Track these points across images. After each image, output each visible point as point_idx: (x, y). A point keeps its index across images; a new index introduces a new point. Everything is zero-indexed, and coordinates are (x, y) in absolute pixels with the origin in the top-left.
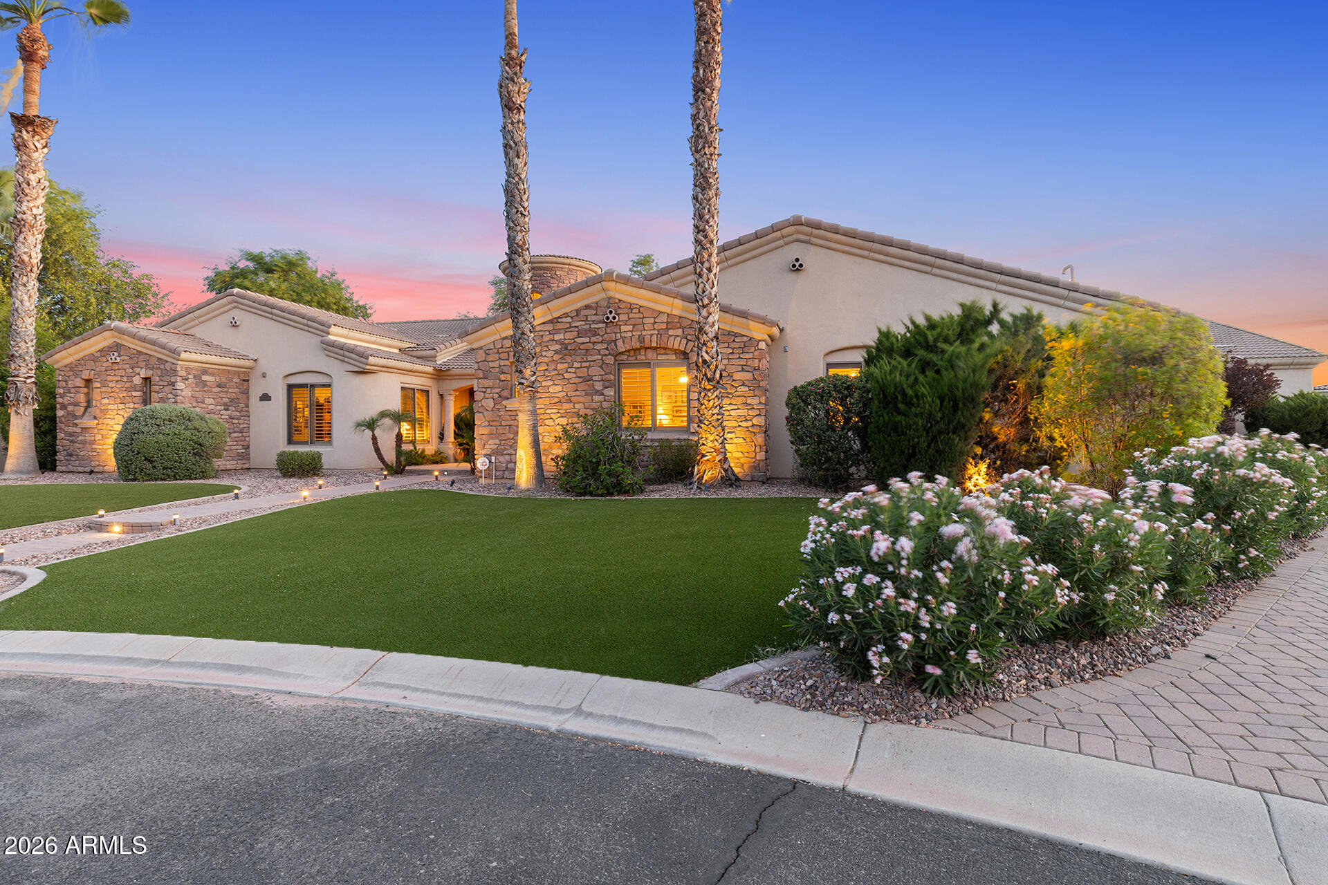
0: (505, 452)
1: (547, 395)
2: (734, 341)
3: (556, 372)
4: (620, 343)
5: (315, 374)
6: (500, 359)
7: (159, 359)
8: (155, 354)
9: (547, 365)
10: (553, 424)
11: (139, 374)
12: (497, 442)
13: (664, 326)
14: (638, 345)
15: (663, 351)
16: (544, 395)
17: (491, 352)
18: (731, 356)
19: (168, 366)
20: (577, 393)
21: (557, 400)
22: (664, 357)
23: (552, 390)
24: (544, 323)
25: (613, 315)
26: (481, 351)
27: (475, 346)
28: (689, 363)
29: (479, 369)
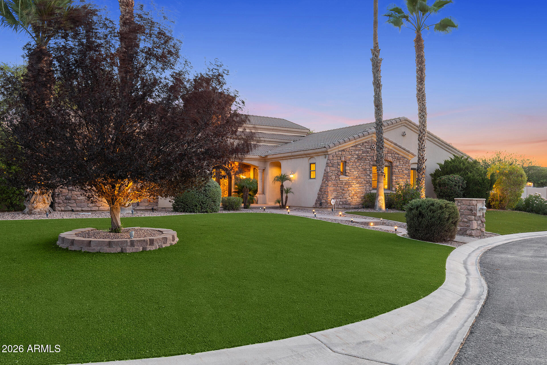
0: (339, 198)
3: (356, 166)
4: (375, 157)
6: (337, 159)
9: (353, 163)
12: (336, 193)
13: (387, 152)
16: (352, 175)
17: (335, 156)
20: (362, 175)
21: (355, 177)
23: (354, 173)
24: (352, 147)
25: (374, 146)
26: (331, 156)
27: (329, 153)
28: (392, 166)
29: (330, 163)
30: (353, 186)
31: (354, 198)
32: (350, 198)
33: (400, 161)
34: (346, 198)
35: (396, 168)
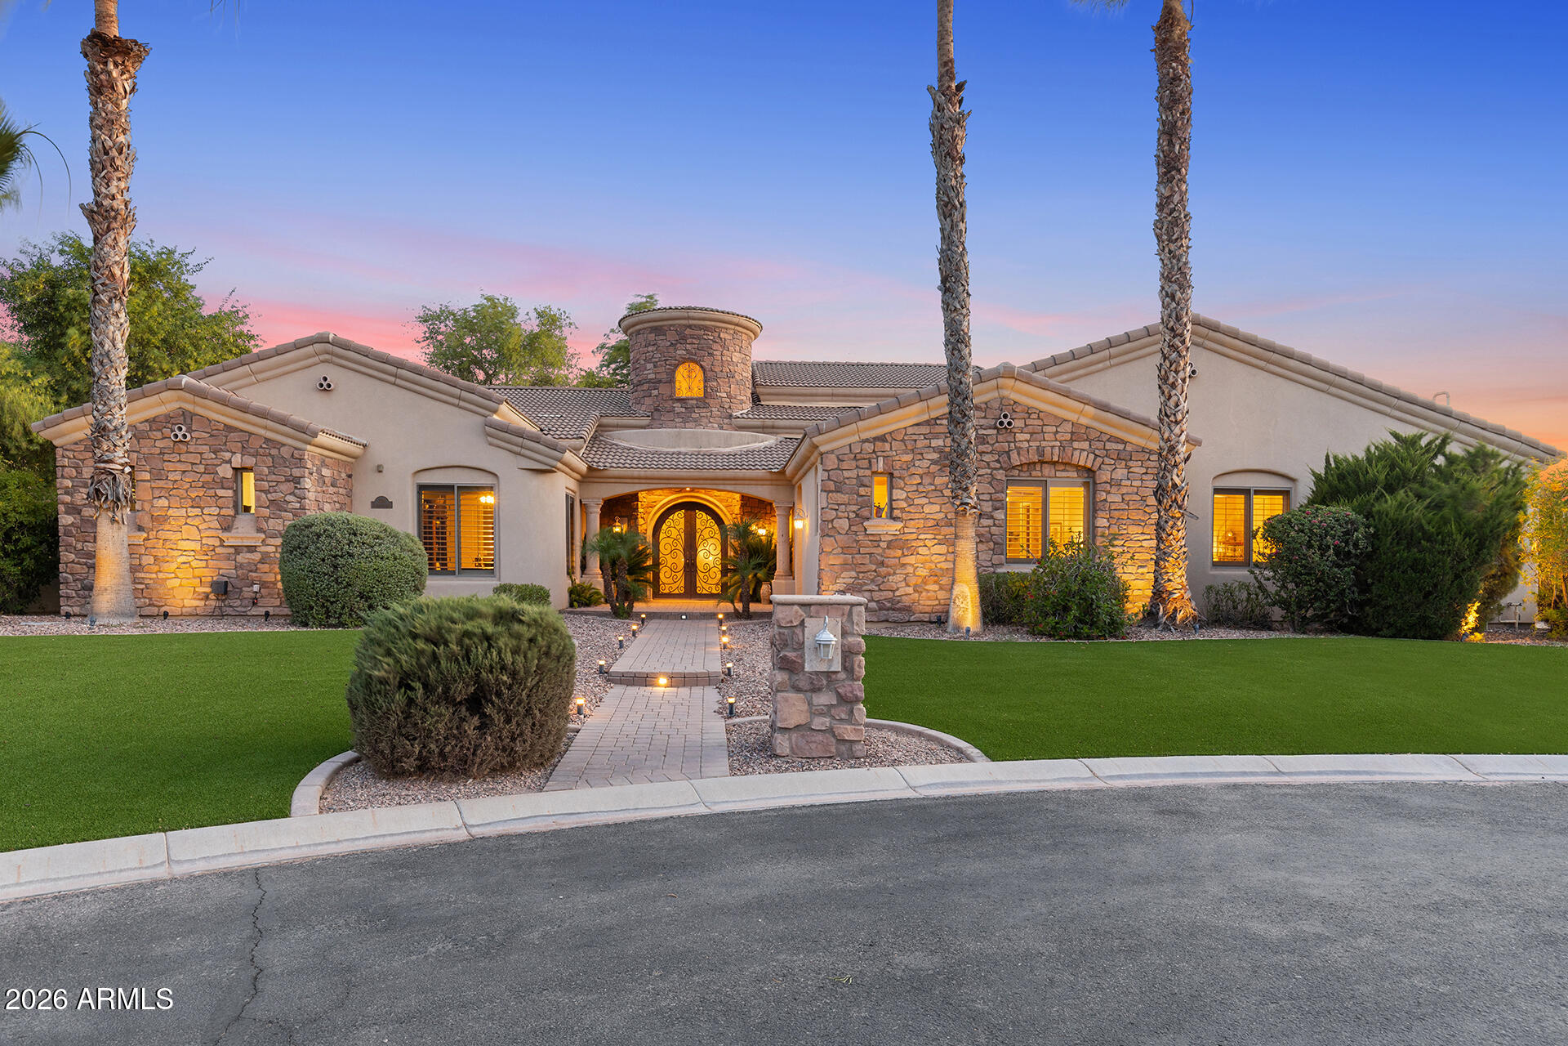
0: (865, 588)
1: (921, 516)
2: (1149, 459)
3: (933, 487)
4: (1014, 455)
5: (466, 470)
6: (857, 467)
7: (267, 440)
8: (262, 432)
9: (921, 478)
10: (928, 552)
11: (230, 462)
12: (854, 574)
13: (1068, 437)
14: (1036, 459)
15: (1062, 467)
16: (917, 516)
17: (846, 457)
18: (1145, 477)
19: (285, 452)
21: (932, 523)
22: (1064, 474)
23: (927, 509)
24: (917, 425)
25: (1008, 420)
26: (833, 456)
27: (823, 449)
28: (1095, 483)
29: (829, 479)
30: (922, 550)
31: (928, 591)
32: (910, 590)
33: (1130, 463)
34: (894, 591)
35: (1114, 489)
